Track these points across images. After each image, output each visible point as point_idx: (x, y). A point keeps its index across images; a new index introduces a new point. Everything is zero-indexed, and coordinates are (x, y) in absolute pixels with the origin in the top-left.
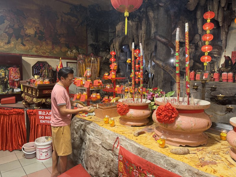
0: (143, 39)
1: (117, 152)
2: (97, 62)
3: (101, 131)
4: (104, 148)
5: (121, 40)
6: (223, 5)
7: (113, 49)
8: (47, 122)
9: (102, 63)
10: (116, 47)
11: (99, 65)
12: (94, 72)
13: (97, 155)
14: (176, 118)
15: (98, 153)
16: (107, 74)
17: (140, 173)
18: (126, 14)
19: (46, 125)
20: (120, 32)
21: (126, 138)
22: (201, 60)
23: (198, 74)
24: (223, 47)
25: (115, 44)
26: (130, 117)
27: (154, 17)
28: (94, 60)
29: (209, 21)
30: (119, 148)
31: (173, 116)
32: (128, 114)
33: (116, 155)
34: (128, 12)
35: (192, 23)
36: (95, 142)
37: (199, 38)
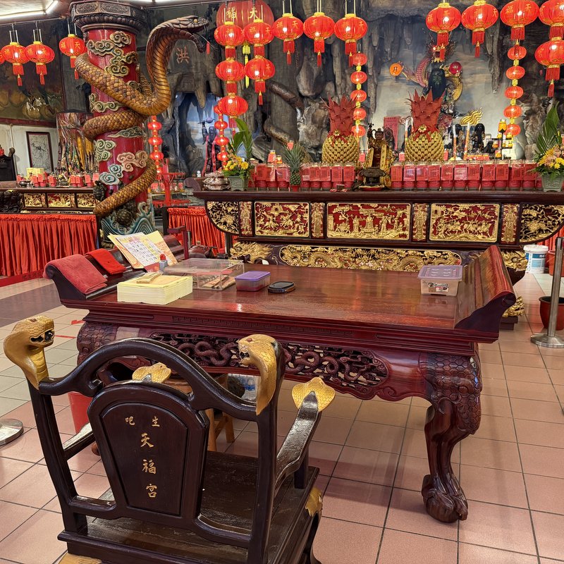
5: (175, 80)
6: (375, 43)
24: (371, 109)
29: (359, 68)
35: (323, 63)
37: (333, 90)
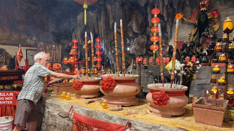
0: (103, 29)
1: (72, 117)
2: (59, 49)
3: (59, 104)
4: (61, 117)
6: (166, 4)
7: (75, 37)
8: (7, 102)
9: (64, 50)
10: (78, 35)
11: (61, 52)
12: (55, 59)
13: (55, 123)
14: (114, 86)
15: (56, 122)
16: (66, 59)
17: (88, 129)
18: (85, 6)
19: (6, 106)
20: (81, 21)
21: (79, 106)
22: (151, 48)
23: (145, 59)
24: (169, 38)
25: (77, 33)
26: (84, 91)
27: (112, 10)
28: (56, 47)
29: (156, 16)
30: (73, 114)
31: (112, 85)
32: (82, 89)
33: (71, 120)
34: (86, 4)
35: (144, 17)
36: (53, 114)
37: (150, 30)
